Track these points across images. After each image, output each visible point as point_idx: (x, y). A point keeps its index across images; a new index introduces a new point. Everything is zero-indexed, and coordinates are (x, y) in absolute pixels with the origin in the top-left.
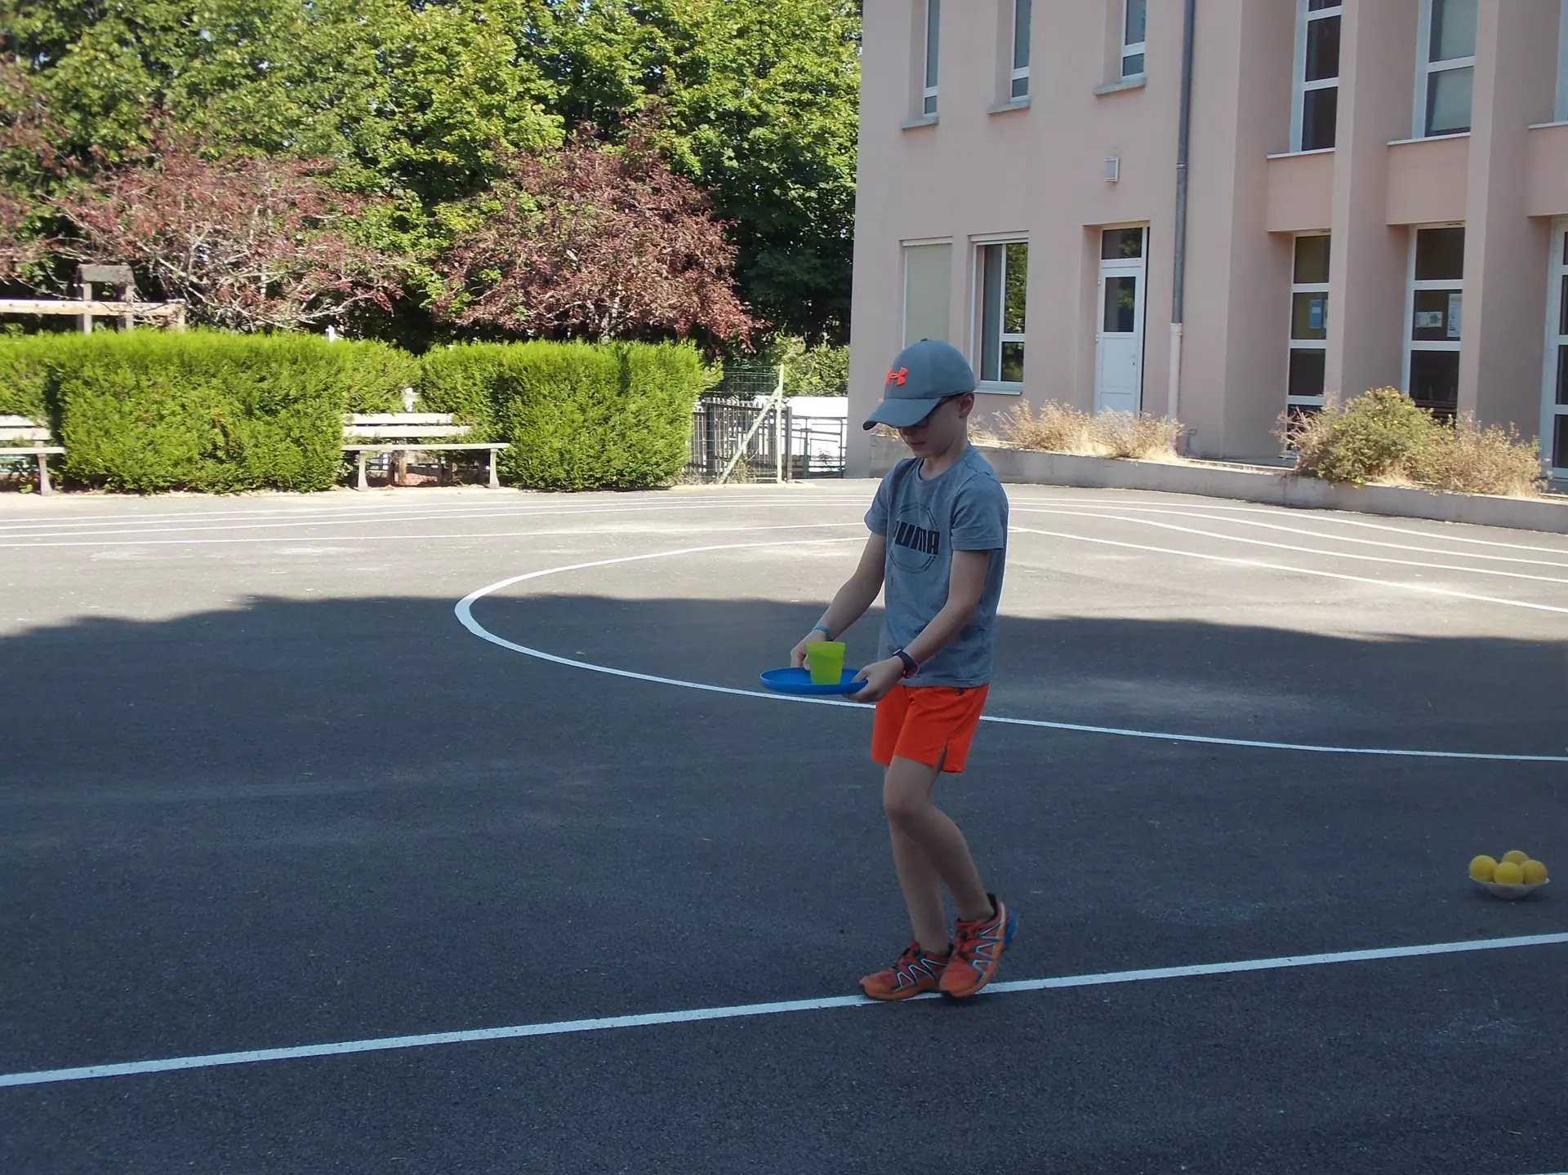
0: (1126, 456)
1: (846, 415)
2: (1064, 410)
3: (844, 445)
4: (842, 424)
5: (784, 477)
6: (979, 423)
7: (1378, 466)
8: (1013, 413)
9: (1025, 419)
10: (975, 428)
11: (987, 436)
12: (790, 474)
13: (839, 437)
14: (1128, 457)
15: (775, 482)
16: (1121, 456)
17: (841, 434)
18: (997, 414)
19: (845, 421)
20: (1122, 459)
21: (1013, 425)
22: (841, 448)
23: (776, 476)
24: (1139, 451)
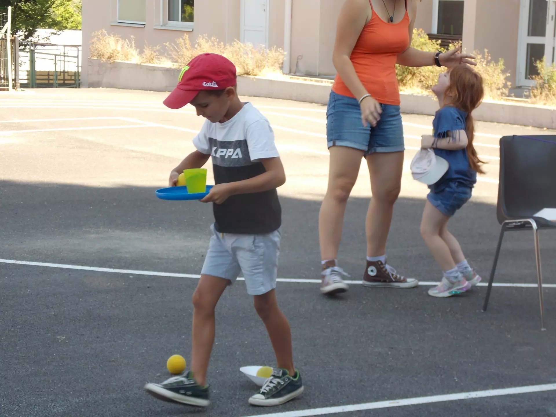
0: (248, 74)
1: (81, 44)
2: (213, 42)
3: (80, 65)
4: (78, 50)
5: (14, 87)
6: (157, 50)
7: (402, 80)
8: (178, 44)
9: (186, 48)
10: (155, 54)
11: (163, 60)
12: (18, 85)
13: (77, 59)
14: (250, 75)
15: (8, 90)
16: (245, 74)
17: (78, 57)
18: (167, 44)
19: (80, 48)
20: (245, 76)
21: (178, 52)
22: (78, 66)
23: (7, 86)
24: (256, 71)
